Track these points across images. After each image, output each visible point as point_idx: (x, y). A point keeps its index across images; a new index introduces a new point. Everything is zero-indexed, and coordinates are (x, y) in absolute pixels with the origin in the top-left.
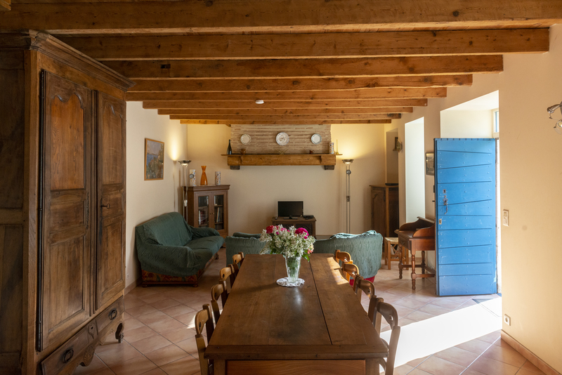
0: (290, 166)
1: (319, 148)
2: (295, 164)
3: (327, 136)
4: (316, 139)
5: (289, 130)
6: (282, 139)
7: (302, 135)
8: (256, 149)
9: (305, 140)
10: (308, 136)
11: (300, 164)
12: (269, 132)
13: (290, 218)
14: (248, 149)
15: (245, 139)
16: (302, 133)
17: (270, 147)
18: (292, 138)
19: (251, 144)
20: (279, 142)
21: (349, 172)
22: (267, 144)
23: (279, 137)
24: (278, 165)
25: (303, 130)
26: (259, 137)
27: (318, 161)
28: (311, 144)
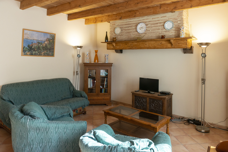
0: (146, 50)
1: (172, 34)
2: (151, 48)
3: (179, 22)
4: (169, 25)
5: (147, 21)
6: (141, 29)
7: (157, 24)
8: (124, 37)
9: (160, 27)
10: (162, 24)
11: (155, 48)
12: (133, 24)
13: (149, 92)
14: (119, 38)
15: (118, 31)
16: (157, 22)
17: (133, 35)
18: (149, 27)
19: (121, 34)
20: (139, 31)
21: (204, 56)
22: (131, 34)
23: (139, 26)
24: (138, 48)
25: (158, 19)
26: (126, 28)
27: (169, 45)
28: (164, 30)
